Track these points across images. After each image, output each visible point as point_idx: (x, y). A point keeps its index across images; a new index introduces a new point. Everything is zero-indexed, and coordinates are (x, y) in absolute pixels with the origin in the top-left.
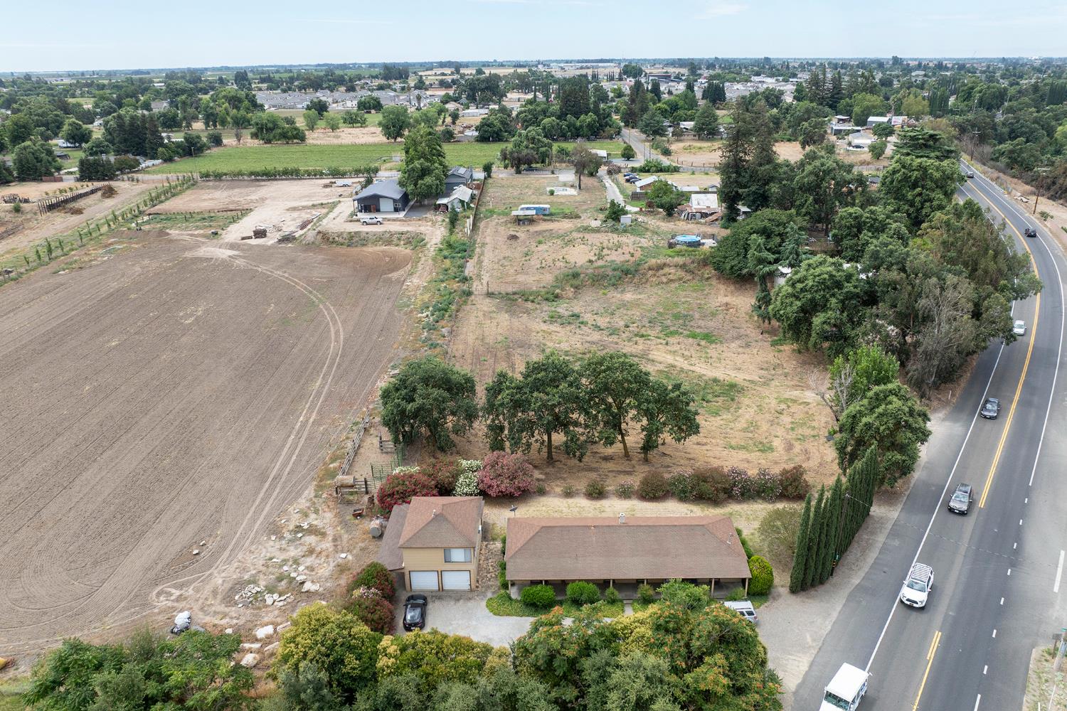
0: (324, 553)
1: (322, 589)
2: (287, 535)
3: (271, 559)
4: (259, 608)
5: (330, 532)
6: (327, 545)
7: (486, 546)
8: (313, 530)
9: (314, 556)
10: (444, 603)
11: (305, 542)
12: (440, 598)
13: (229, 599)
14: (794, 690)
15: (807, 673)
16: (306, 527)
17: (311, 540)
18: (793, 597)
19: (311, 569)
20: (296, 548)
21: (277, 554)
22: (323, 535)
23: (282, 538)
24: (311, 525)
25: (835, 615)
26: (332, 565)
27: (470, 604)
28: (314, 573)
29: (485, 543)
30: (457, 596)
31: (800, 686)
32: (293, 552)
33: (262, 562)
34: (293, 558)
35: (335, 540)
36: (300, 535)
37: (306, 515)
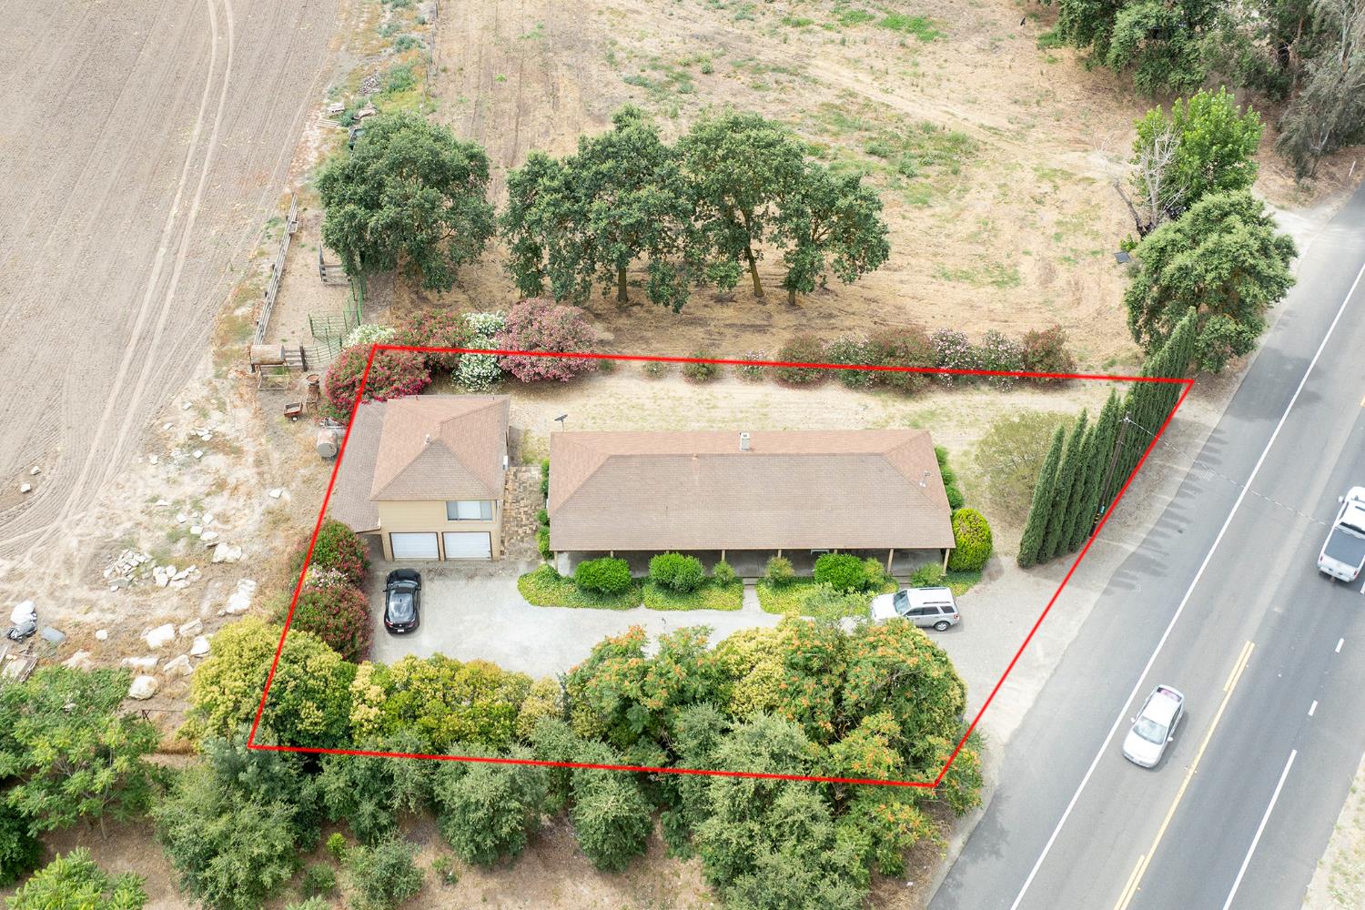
0: (243, 489)
1: (245, 557)
2: (176, 453)
3: (154, 500)
4: (145, 592)
5: (249, 447)
6: (244, 472)
7: (515, 475)
8: (219, 445)
9: (226, 493)
10: (449, 583)
11: (208, 466)
12: (441, 574)
13: (93, 577)
14: (1005, 740)
15: (1030, 711)
16: (206, 438)
17: (217, 461)
18: (1023, 574)
19: (223, 518)
20: (195, 479)
21: (162, 489)
22: (237, 452)
23: (168, 459)
24: (214, 434)
25: (1087, 609)
26: (259, 510)
27: (492, 585)
28: (228, 527)
29: (514, 469)
30: (471, 570)
31: (1016, 734)
32: (191, 486)
33: (139, 506)
34: (190, 497)
35: (258, 463)
36: (198, 454)
37: (204, 414)
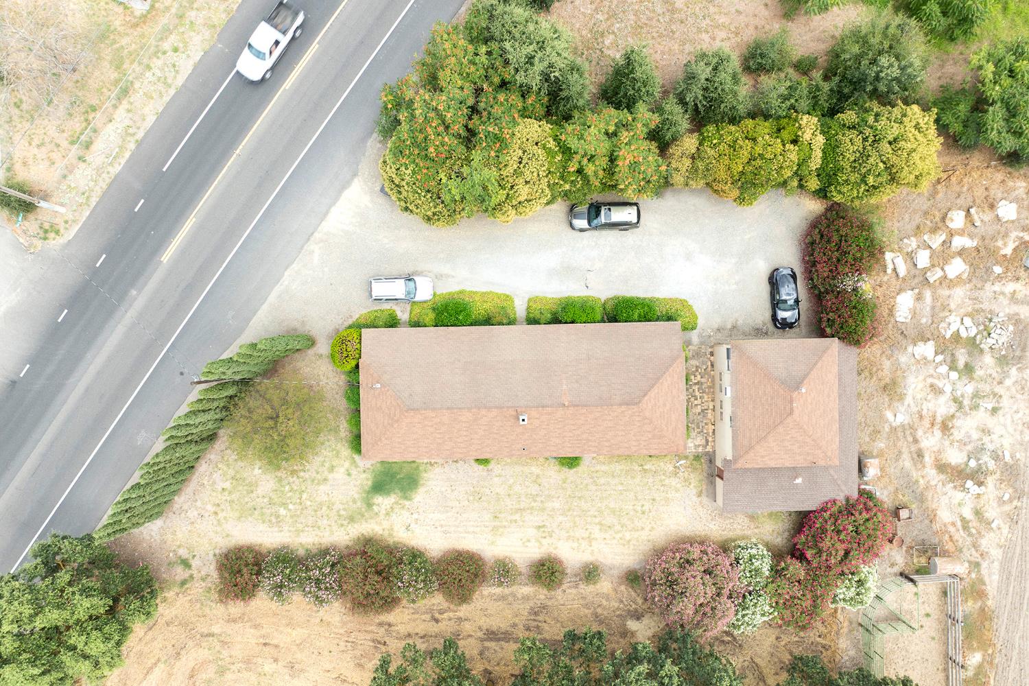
0: (926, 423)
1: (910, 349)
3: (995, 411)
4: (977, 312)
5: (931, 472)
6: (930, 441)
7: (707, 441)
8: (958, 475)
9: (939, 419)
10: (749, 321)
11: (961, 450)
12: (757, 331)
15: (333, 203)
16: (969, 484)
17: (955, 457)
19: (936, 390)
20: (968, 435)
21: (991, 422)
22: (942, 467)
23: (996, 457)
24: (964, 489)
26: (909, 400)
28: (930, 380)
29: (709, 449)
31: (345, 185)
32: (967, 426)
33: (1005, 402)
34: (966, 414)
35: (920, 454)
36: (973, 463)
37: (978, 515)
